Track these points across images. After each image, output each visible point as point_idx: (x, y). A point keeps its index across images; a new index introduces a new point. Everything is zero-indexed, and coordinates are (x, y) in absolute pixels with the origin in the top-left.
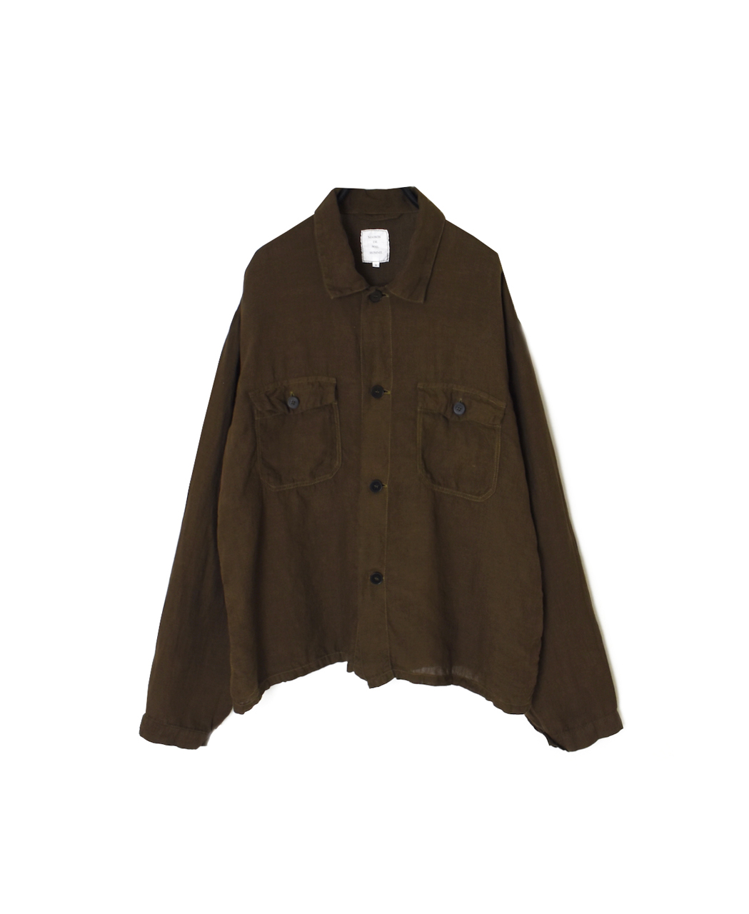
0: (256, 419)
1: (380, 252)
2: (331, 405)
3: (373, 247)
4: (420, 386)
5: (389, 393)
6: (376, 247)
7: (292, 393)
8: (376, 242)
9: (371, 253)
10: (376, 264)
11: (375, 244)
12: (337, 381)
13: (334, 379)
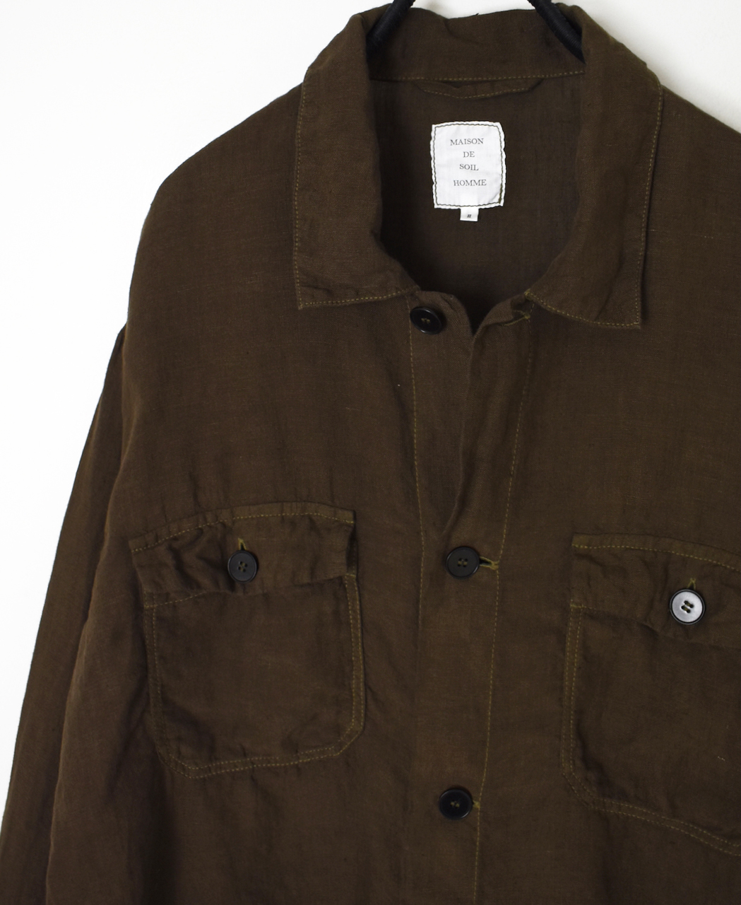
0: (147, 606)
1: (481, 183)
2: (341, 578)
3: (463, 167)
4: (580, 543)
5: (494, 566)
6: (472, 168)
7: (241, 541)
8: (471, 154)
9: (457, 183)
10: (470, 214)
11: (469, 161)
12: (355, 518)
13: (351, 515)
